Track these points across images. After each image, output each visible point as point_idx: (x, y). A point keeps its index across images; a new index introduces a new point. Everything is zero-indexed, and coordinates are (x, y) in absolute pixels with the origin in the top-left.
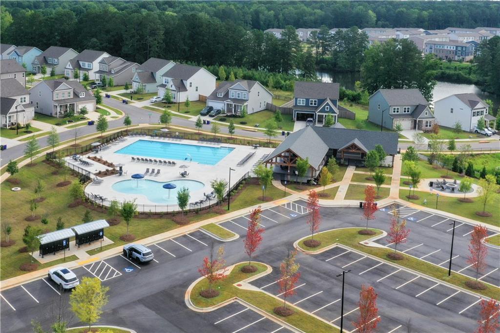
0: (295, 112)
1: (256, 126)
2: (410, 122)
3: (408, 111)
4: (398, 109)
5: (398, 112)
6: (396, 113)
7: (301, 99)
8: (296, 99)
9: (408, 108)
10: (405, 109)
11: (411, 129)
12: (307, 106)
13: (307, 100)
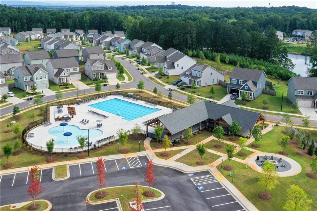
0: (228, 88)
1: (199, 95)
2: (311, 102)
3: (311, 94)
4: (302, 92)
5: (302, 94)
6: (301, 94)
7: (234, 80)
8: (231, 79)
9: (311, 92)
10: (309, 92)
11: (312, 107)
12: (238, 84)
13: (238, 80)
